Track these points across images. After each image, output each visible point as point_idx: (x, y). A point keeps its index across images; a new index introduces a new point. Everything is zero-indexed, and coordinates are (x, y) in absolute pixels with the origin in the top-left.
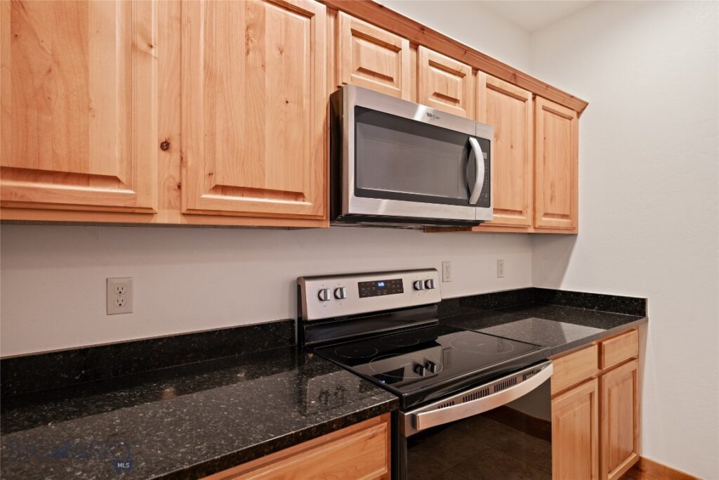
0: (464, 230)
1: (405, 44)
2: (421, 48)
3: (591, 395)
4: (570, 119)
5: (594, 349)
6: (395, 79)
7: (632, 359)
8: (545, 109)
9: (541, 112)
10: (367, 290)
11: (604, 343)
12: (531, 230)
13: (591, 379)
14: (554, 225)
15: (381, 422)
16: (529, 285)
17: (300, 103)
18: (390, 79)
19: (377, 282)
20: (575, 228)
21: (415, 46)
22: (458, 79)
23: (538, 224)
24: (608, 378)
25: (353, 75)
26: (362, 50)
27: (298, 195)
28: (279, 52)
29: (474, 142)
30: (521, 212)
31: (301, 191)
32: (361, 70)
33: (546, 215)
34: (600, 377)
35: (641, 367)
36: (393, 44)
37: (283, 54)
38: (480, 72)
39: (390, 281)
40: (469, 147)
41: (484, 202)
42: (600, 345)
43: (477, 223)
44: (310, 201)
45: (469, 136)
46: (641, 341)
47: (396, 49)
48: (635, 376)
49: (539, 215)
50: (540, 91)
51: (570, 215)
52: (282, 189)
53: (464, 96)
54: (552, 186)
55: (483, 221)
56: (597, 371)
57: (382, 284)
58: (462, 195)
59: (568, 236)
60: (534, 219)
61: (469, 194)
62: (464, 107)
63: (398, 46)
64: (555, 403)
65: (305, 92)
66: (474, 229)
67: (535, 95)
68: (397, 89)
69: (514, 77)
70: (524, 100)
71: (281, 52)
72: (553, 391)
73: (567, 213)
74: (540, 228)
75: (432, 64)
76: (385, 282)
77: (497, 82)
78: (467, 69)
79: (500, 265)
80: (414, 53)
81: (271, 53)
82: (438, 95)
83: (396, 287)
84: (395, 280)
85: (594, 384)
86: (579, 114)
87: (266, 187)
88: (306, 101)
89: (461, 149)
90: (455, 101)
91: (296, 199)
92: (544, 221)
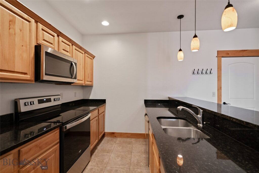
0: (69, 84)
1: (56, 35)
2: (60, 37)
3: (97, 120)
4: (92, 59)
5: (97, 110)
6: (53, 44)
7: (103, 112)
8: (87, 56)
9: (86, 57)
10: (40, 102)
11: (99, 109)
12: (84, 85)
13: (96, 117)
14: (89, 84)
15: (57, 130)
16: (82, 98)
17: (27, 47)
18: (52, 44)
19: (43, 99)
20: (93, 84)
21: (58, 36)
22: (68, 46)
23: (86, 83)
24: (100, 116)
25: (42, 41)
26: (44, 34)
27: (25, 74)
28: (20, 31)
29: (73, 63)
30: (82, 80)
31: (26, 72)
32: (44, 40)
33: (87, 81)
34: (98, 116)
35: (105, 113)
36: (53, 34)
37: (21, 32)
38: (73, 45)
39: (47, 99)
40: (72, 64)
41: (75, 78)
42: (98, 109)
43: (73, 83)
44: (29, 75)
45: (72, 62)
46: (105, 108)
47: (53, 36)
48: (104, 115)
49: (86, 81)
50: (86, 52)
51: (92, 81)
52: (21, 71)
53: (70, 51)
54: (88, 74)
55: (74, 83)
56: (98, 115)
57: (45, 100)
58: (70, 76)
59: (91, 86)
60: (85, 82)
61: (72, 76)
62: (70, 53)
63: (54, 35)
64: (91, 122)
65: (28, 44)
66: (72, 84)
67: (85, 53)
68: (53, 46)
69: (81, 48)
70: (83, 54)
71: (21, 31)
72: (91, 119)
73: (91, 81)
74: (86, 84)
75: (62, 41)
76: (46, 99)
77: (77, 49)
78: (70, 44)
79: (75, 93)
80: (58, 38)
81: (17, 30)
82: (64, 50)
83: (49, 100)
84: (49, 98)
85: (97, 117)
86: (94, 58)
87: (16, 71)
88: (28, 46)
89: (70, 64)
90: (68, 52)
91: (25, 75)
92: (87, 83)
